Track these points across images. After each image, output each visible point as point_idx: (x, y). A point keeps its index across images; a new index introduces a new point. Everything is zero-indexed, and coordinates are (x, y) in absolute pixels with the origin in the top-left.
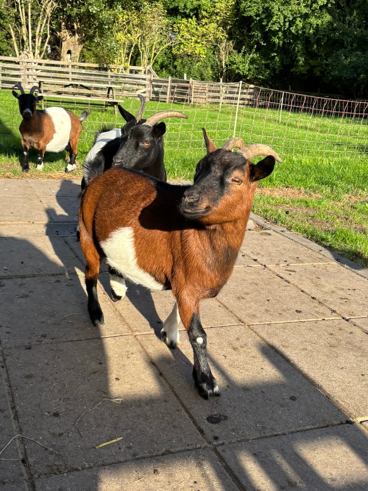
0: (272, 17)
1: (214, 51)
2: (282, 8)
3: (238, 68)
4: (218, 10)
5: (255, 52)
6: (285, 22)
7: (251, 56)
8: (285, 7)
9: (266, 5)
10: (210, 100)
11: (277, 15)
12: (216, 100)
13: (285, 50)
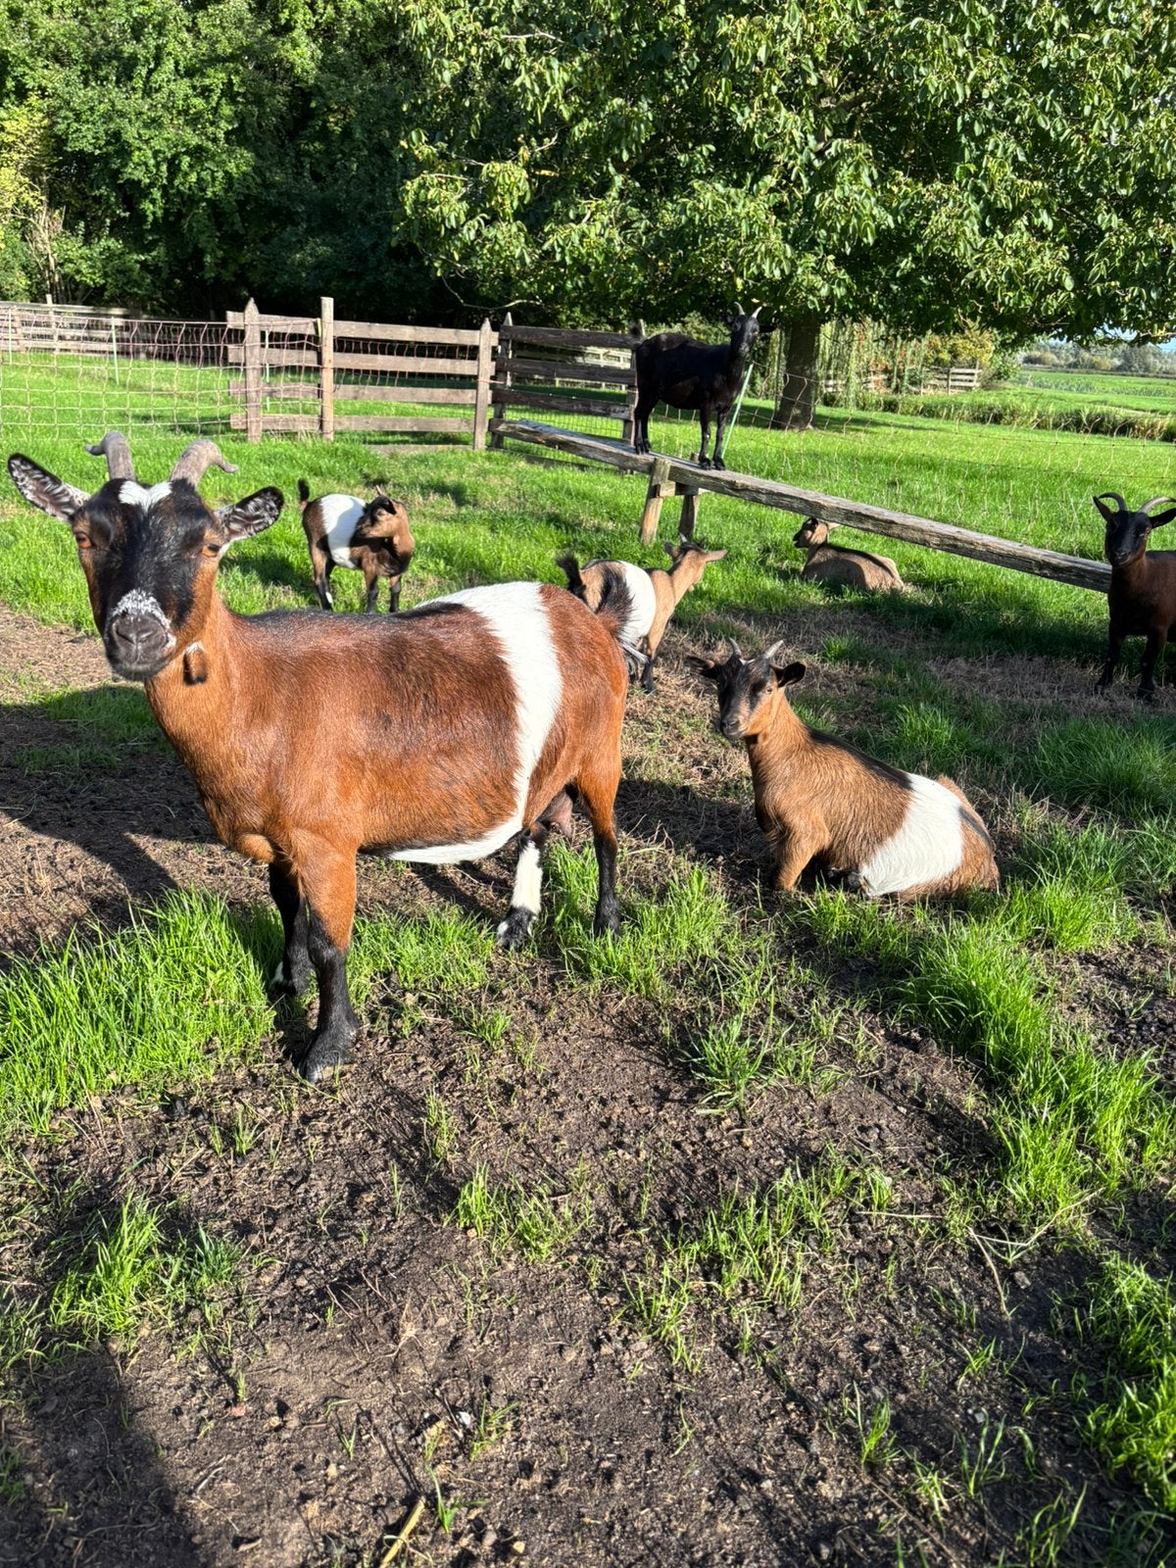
0: (130, 154)
1: (23, 234)
2: (146, 134)
3: (78, 272)
4: (11, 138)
5: (112, 234)
6: (157, 165)
7: (103, 243)
8: (153, 132)
9: (112, 126)
10: (30, 344)
11: (139, 149)
12: (44, 344)
13: (169, 226)
